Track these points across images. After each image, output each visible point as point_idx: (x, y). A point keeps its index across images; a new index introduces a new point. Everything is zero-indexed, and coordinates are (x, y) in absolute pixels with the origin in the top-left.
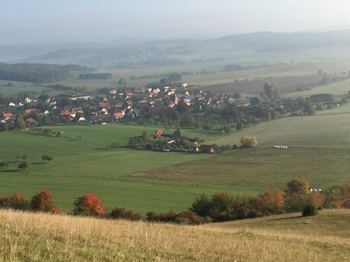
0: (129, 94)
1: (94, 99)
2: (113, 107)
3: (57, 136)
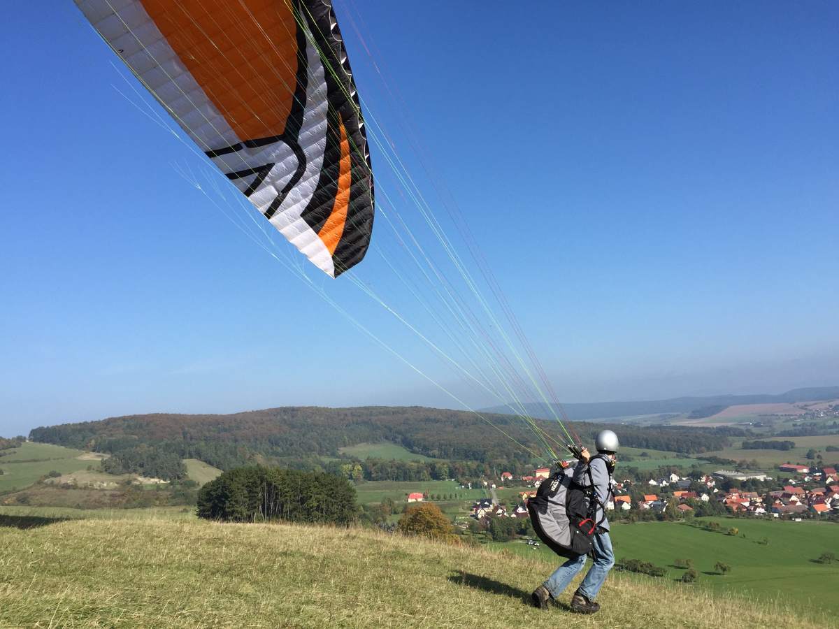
0: (831, 475)
1: (774, 480)
2: (809, 495)
3: (729, 534)
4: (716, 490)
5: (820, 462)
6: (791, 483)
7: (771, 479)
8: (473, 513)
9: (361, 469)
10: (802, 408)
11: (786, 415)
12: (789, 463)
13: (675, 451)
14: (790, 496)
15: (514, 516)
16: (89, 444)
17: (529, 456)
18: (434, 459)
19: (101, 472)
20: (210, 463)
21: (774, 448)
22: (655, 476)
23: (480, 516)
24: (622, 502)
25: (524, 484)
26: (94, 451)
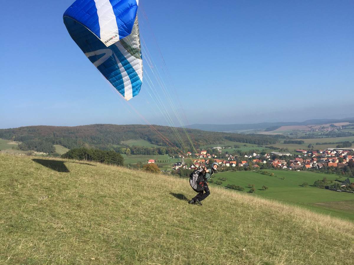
0: (315, 154)
1: (293, 155)
2: (305, 161)
3: (271, 176)
4: (270, 159)
5: (312, 149)
6: (299, 157)
7: (291, 155)
8: (174, 167)
9: (129, 150)
10: (310, 127)
11: (303, 130)
12: (300, 149)
13: (257, 144)
14: (297, 162)
15: (190, 169)
16: (12, 138)
17: (199, 146)
18: (160, 147)
19: (18, 149)
20: (65, 147)
21: (296, 143)
22: (247, 153)
23: (176, 169)
24: (232, 164)
25: (196, 156)
26: (15, 141)
